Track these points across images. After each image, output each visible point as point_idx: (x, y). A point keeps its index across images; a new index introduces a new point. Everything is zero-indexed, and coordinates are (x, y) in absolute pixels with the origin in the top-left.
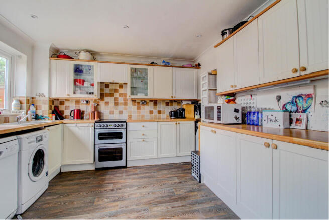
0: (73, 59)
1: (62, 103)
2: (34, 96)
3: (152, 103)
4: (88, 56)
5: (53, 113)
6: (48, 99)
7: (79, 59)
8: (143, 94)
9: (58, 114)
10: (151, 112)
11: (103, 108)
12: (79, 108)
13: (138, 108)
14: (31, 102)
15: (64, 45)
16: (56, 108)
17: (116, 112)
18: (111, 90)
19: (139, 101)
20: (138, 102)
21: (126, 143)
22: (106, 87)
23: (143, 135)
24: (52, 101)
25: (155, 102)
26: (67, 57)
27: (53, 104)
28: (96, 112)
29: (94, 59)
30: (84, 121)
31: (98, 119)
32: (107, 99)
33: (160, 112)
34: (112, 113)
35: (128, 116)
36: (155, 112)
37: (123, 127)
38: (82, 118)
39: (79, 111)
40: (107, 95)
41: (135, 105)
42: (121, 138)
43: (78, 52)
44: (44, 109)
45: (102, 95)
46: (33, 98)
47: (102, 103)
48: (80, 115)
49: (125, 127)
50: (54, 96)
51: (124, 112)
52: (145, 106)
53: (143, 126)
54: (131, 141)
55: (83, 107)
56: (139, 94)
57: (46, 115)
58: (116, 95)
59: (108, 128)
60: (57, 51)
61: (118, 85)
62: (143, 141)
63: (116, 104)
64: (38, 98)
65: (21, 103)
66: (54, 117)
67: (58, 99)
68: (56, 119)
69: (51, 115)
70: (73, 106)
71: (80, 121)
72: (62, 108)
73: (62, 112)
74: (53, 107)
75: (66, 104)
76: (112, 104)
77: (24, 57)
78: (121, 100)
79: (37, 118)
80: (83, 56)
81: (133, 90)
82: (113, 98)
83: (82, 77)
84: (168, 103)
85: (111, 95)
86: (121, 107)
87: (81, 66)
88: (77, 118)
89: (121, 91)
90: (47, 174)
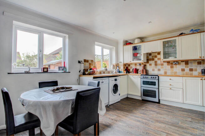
0: (133, 44)
1: (129, 65)
2: (118, 63)
3: (184, 63)
4: (139, 40)
5: (125, 70)
6: (123, 64)
7: (134, 43)
8: (174, 57)
9: (127, 71)
10: (183, 70)
11: (149, 68)
12: (136, 68)
13: (172, 67)
14: (117, 65)
15: (128, 38)
16: (127, 68)
17: (156, 70)
18: (153, 57)
19: (173, 62)
20: (171, 63)
21: (158, 88)
22: (149, 55)
23: (170, 85)
24: (125, 65)
25: (187, 62)
26: (130, 43)
27: (125, 66)
28: (144, 70)
29: (142, 41)
30: (139, 74)
31: (146, 74)
32: (150, 62)
33: (191, 70)
34: (153, 70)
35: (164, 72)
36: (187, 70)
37: (156, 79)
38: (138, 73)
39: (136, 69)
40: (151, 60)
41: (169, 65)
42: (155, 85)
43: (134, 40)
44: (122, 68)
45: (148, 60)
46: (118, 64)
47: (148, 65)
48: (136, 71)
49: (157, 79)
50: (125, 62)
51: (161, 69)
52: (178, 66)
53: (170, 79)
54: (162, 88)
55: (138, 67)
56: (170, 58)
57: (123, 71)
58: (156, 59)
59: (147, 78)
60: (127, 41)
61: (157, 53)
62: (170, 89)
63: (156, 65)
64: (120, 64)
65: (114, 66)
66: (125, 72)
67: (128, 64)
68: (126, 73)
69: (124, 71)
70: (133, 67)
71: (136, 74)
72: (129, 68)
73: (129, 70)
74: (125, 67)
75: (131, 66)
76: (153, 65)
77: (114, 48)
78: (159, 62)
79: (119, 72)
80: (136, 41)
81: (165, 55)
82: (154, 61)
83: (137, 52)
84: (201, 62)
85: (153, 59)
86: (159, 67)
87: (136, 46)
88: (135, 73)
89: (158, 56)
90: (119, 94)
